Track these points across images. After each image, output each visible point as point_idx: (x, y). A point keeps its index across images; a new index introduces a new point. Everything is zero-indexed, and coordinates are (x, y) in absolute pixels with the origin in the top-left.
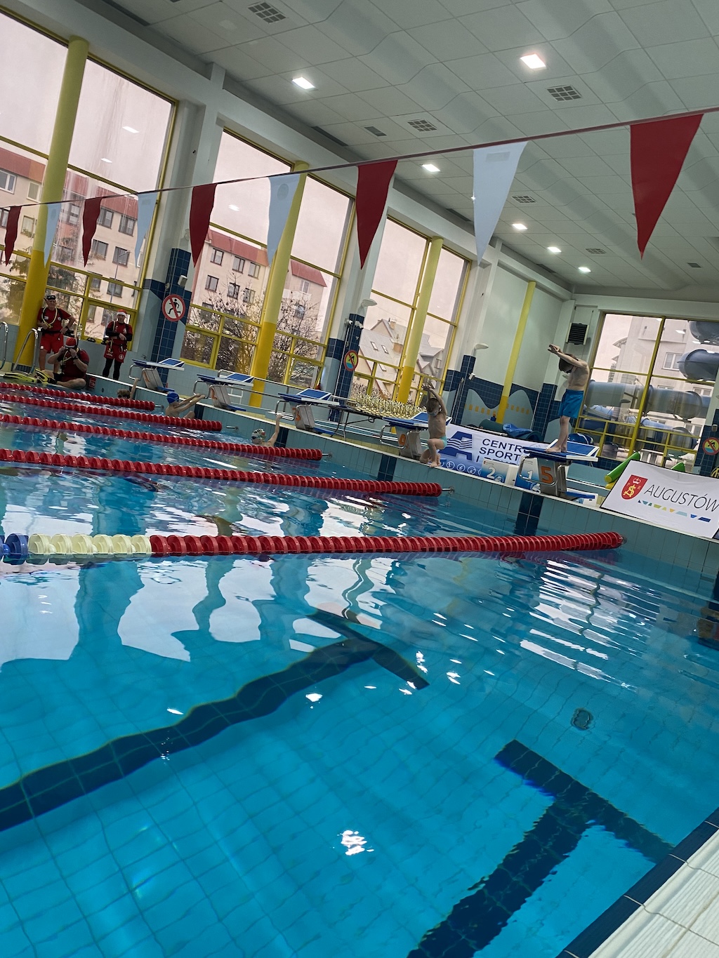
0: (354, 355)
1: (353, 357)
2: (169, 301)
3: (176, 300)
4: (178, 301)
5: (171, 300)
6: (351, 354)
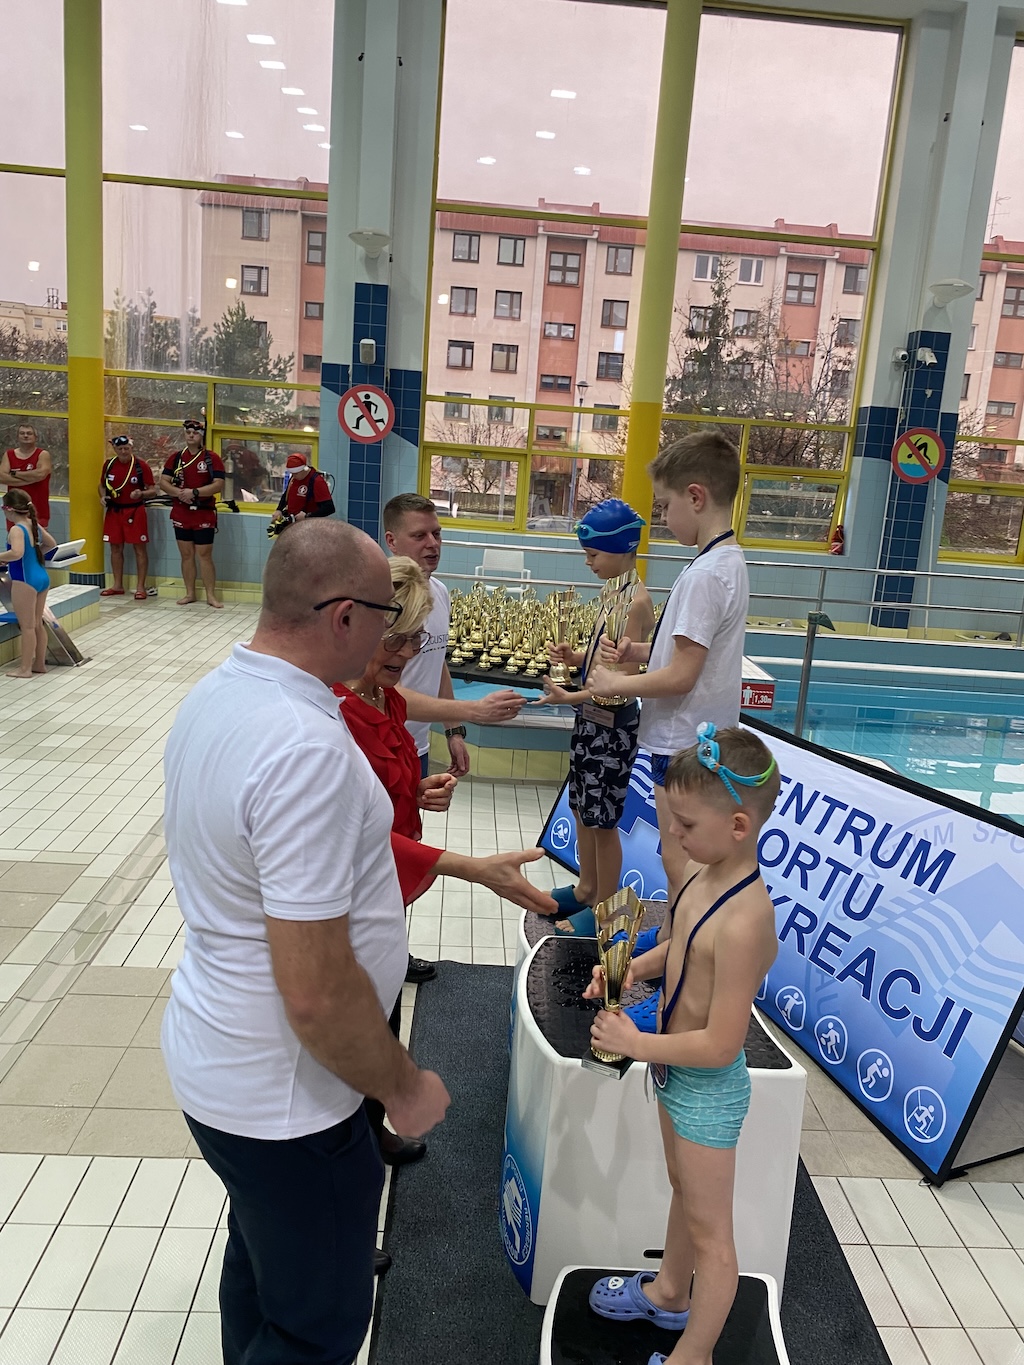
0: (925, 439)
1: (925, 446)
2: (351, 402)
3: (367, 396)
4: (374, 398)
5: (357, 399)
6: (913, 439)
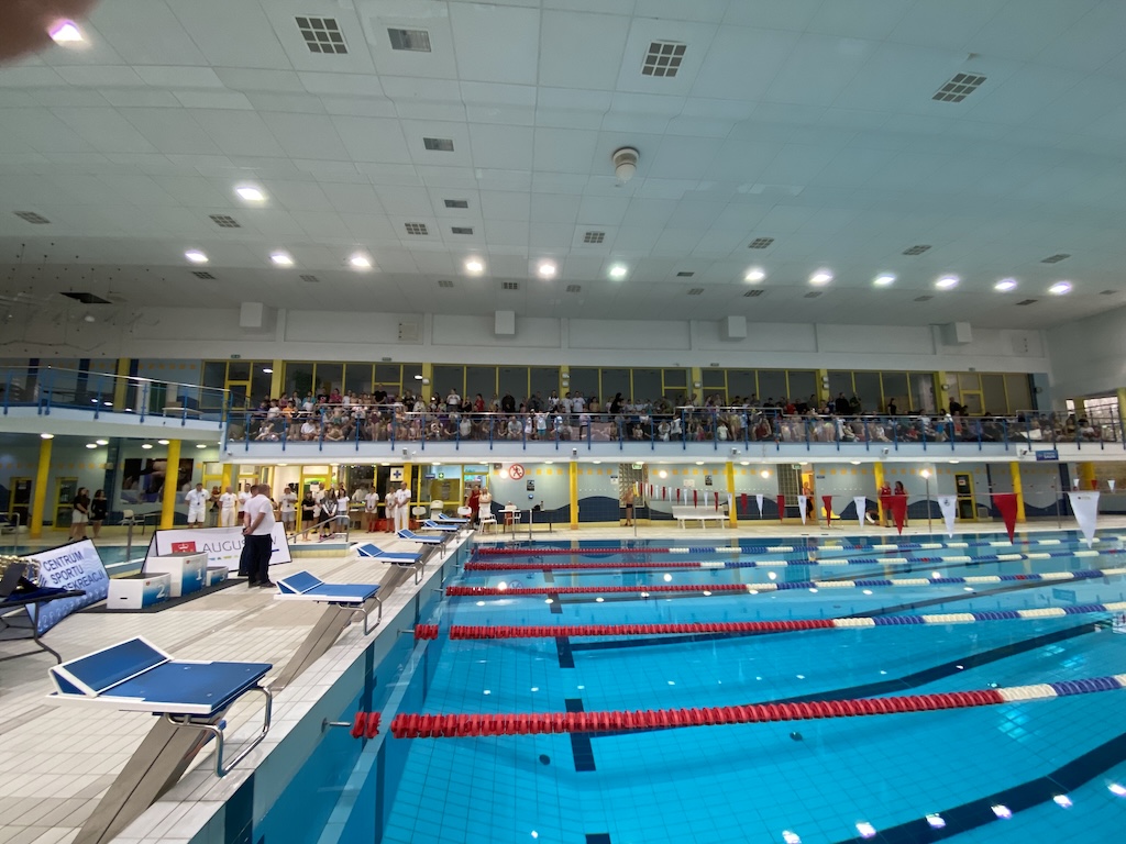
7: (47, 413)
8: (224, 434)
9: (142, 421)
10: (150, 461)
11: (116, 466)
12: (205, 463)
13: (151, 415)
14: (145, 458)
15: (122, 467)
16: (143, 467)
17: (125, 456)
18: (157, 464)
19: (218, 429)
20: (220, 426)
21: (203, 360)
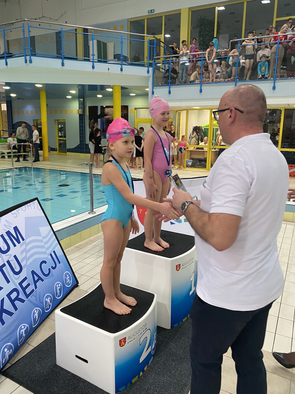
7: (31, 62)
8: (151, 79)
9: (93, 67)
10: (102, 108)
11: (84, 111)
12: (136, 109)
13: (99, 61)
14: (99, 105)
15: (87, 113)
16: (99, 113)
17: (88, 104)
18: (107, 110)
19: (146, 75)
20: (148, 72)
21: (128, 20)
